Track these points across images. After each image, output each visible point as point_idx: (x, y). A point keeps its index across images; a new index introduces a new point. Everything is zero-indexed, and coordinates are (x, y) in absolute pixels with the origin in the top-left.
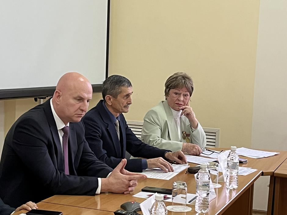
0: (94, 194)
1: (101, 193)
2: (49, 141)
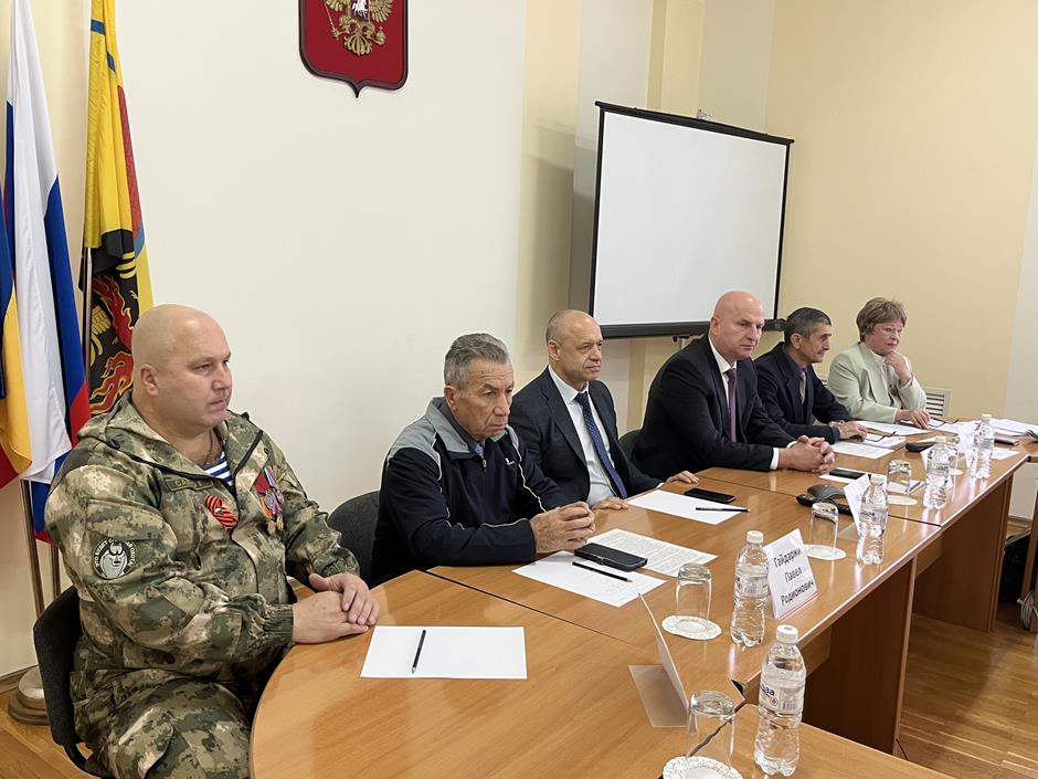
0: (768, 470)
1: (778, 469)
2: (710, 391)
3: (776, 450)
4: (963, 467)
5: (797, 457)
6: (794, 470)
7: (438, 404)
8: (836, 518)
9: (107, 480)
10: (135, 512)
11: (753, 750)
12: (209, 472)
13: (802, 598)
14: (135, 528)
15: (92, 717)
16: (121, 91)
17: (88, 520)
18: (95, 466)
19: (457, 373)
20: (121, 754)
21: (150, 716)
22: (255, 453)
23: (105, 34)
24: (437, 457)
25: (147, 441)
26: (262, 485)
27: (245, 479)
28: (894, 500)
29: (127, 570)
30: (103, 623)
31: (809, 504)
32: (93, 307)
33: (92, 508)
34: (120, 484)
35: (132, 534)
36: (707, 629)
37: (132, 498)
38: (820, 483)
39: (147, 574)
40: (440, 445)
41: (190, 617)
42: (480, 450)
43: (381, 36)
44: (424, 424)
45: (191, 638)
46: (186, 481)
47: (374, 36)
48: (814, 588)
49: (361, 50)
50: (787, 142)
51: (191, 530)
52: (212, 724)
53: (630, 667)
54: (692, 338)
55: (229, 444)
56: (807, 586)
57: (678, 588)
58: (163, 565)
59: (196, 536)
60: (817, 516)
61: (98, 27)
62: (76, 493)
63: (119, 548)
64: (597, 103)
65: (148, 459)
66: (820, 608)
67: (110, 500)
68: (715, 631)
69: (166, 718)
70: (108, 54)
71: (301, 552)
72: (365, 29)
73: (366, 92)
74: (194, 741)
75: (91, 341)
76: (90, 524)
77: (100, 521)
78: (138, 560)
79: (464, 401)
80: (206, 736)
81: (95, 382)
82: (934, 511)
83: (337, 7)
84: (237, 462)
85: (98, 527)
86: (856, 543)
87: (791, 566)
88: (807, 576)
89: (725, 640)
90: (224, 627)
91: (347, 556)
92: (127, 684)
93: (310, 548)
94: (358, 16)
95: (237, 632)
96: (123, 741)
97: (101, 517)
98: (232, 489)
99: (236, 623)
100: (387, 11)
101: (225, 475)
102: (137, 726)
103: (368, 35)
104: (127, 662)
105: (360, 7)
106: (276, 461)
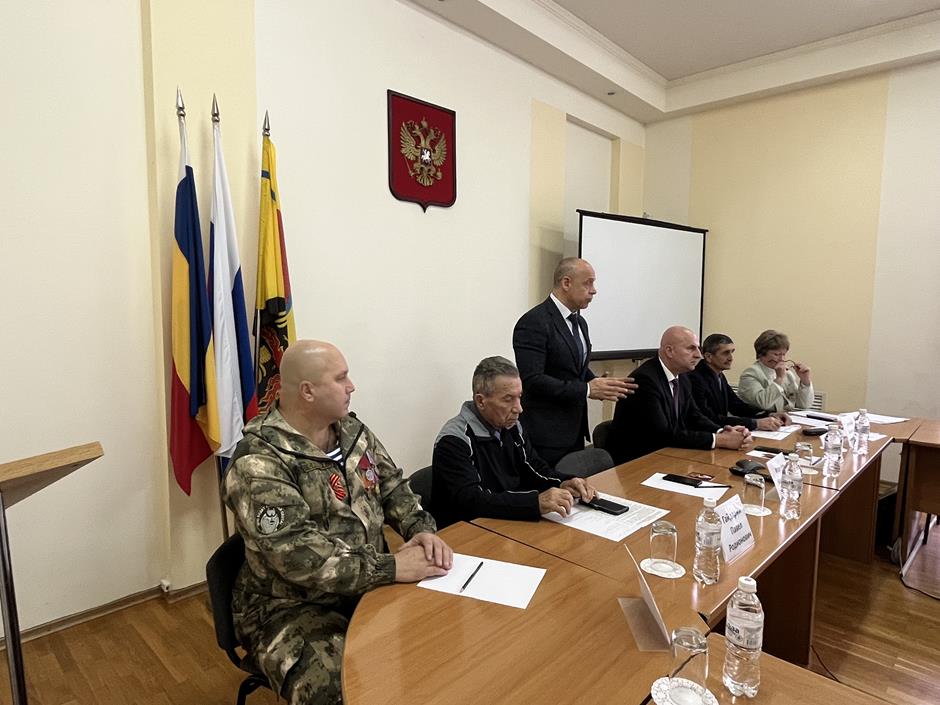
4: (847, 446)
5: (726, 440)
7: (469, 405)
8: (763, 485)
9: (262, 464)
10: (283, 486)
12: (329, 456)
13: (743, 547)
14: (283, 497)
15: (247, 630)
16: (279, 212)
17: (251, 493)
18: (254, 456)
20: (268, 660)
21: (287, 631)
22: (359, 441)
23: (269, 178)
24: (469, 440)
25: (289, 436)
26: (364, 465)
27: (352, 462)
28: (805, 471)
29: (279, 527)
30: (261, 563)
31: (742, 475)
32: (261, 346)
33: (255, 484)
34: (271, 466)
35: (282, 501)
36: (675, 570)
37: (280, 477)
38: (744, 458)
39: (293, 530)
41: (325, 560)
42: (497, 436)
43: (439, 174)
45: (325, 574)
46: (315, 464)
47: (435, 175)
48: (752, 537)
49: (427, 183)
50: (704, 232)
51: (321, 499)
52: (331, 635)
53: (620, 600)
54: (645, 360)
55: (343, 435)
56: (749, 535)
57: (651, 537)
58: (302, 523)
59: (325, 502)
60: (748, 484)
61: (266, 174)
62: (243, 474)
63: (273, 512)
64: (578, 211)
65: (289, 449)
66: (757, 554)
67: (265, 478)
68: (680, 572)
69: (298, 631)
70: (272, 191)
71: (393, 513)
72: (429, 170)
73: (431, 209)
74: (320, 648)
75: (259, 367)
76: (253, 496)
77: (260, 493)
78: (287, 518)
79: (491, 404)
80: (327, 645)
81: (261, 394)
82: (830, 480)
83: (412, 158)
84: (347, 449)
85: (258, 497)
86: (779, 503)
87: (735, 523)
88: (747, 529)
89: (689, 578)
90: (348, 568)
91: (425, 516)
92: (269, 608)
93: (399, 510)
94: (425, 163)
95: (357, 572)
96: (270, 649)
97: (260, 491)
98: (343, 470)
99: (356, 565)
100: (443, 159)
101: (340, 457)
102: (279, 638)
103: (432, 173)
104: (274, 592)
105: (426, 157)
106: (373, 445)
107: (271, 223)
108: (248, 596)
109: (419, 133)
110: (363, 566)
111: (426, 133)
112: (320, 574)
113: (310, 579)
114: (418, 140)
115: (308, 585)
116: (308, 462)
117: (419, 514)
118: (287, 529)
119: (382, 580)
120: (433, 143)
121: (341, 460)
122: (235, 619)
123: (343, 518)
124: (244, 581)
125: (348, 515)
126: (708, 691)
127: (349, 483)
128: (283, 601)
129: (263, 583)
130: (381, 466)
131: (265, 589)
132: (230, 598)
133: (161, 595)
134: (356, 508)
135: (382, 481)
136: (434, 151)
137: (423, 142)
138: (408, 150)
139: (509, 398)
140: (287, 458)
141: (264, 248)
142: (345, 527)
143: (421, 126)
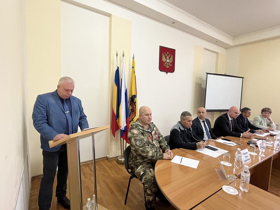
3: (241, 134)
5: (245, 135)
6: (245, 138)
7: (179, 122)
8: (255, 147)
9: (136, 131)
10: (140, 136)
11: (239, 187)
12: (149, 131)
13: (248, 161)
14: (141, 138)
17: (134, 137)
18: (134, 129)
19: (183, 118)
20: (137, 172)
22: (154, 128)
23: (133, 68)
24: (179, 130)
25: (141, 126)
26: (155, 134)
27: (153, 133)
28: (267, 145)
31: (249, 144)
32: (130, 105)
33: (135, 135)
34: (138, 132)
36: (229, 164)
38: (251, 140)
40: (180, 128)
41: (149, 152)
42: (186, 130)
43: (171, 65)
44: (177, 125)
45: (149, 155)
46: (146, 132)
47: (170, 65)
48: (250, 160)
49: (168, 67)
52: (150, 169)
53: (215, 169)
54: (224, 112)
55: (151, 127)
56: (250, 159)
57: (224, 156)
58: (144, 144)
59: (148, 140)
60: (251, 147)
62: (132, 133)
63: (139, 141)
64: (206, 73)
65: (141, 129)
66: (252, 163)
67: (137, 134)
68: (231, 165)
70: (134, 71)
71: (161, 145)
73: (168, 73)
74: (148, 171)
75: (129, 110)
78: (141, 143)
79: (185, 122)
82: (277, 148)
83: (164, 61)
84: (152, 130)
85: (136, 138)
86: (259, 152)
87: (246, 155)
88: (249, 157)
89: (233, 167)
90: (154, 154)
91: (168, 146)
92: (137, 162)
93: (162, 144)
94: (168, 62)
95: (156, 155)
96: (138, 170)
97: (136, 137)
98: (151, 134)
99: (155, 154)
100: (172, 61)
101: (150, 131)
102: (140, 168)
103: (169, 65)
104: (138, 158)
105: (168, 61)
106: (157, 130)
107: (133, 78)
108: (132, 159)
109: (166, 55)
110: (157, 154)
111: (168, 55)
112: (148, 154)
113: (146, 155)
114: (166, 57)
115: (145, 157)
116: (145, 132)
117: (166, 146)
118: (141, 145)
119: (160, 158)
120: (170, 57)
121: (151, 132)
122: (129, 163)
123: (152, 144)
124: (131, 155)
125: (153, 144)
126: (236, 189)
127: (152, 137)
128: (140, 160)
129: (135, 156)
130: (159, 134)
131: (136, 157)
132: (128, 159)
133: (107, 158)
134: (154, 142)
135: (159, 137)
136: (170, 59)
137: (167, 57)
138: (164, 59)
139: (189, 121)
140: (141, 130)
141: (132, 84)
142: (152, 146)
143: (167, 53)
